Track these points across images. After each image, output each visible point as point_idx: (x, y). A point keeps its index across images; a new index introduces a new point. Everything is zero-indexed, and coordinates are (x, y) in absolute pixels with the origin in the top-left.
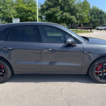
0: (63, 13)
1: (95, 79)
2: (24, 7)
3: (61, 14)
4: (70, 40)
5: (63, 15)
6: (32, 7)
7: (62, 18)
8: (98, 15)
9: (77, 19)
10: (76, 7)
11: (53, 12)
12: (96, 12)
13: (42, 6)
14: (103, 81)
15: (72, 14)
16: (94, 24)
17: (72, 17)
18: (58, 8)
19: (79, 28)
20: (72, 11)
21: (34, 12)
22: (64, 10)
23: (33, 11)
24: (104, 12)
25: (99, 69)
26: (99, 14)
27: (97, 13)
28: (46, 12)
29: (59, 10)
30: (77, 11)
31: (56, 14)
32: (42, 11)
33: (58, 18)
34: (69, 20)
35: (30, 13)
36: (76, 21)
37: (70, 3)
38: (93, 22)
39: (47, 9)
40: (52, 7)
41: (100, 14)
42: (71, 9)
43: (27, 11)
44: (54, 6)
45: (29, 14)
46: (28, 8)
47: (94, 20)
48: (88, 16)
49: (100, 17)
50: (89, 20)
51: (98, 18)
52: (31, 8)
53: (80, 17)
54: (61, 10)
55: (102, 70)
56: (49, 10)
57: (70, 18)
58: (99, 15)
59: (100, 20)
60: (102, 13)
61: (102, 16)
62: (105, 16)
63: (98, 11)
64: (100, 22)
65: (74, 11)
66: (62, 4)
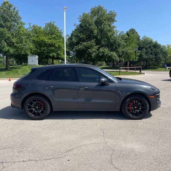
0: (99, 48)
1: (127, 115)
2: (45, 40)
3: (98, 50)
4: (103, 80)
5: (100, 51)
6: (56, 39)
7: (98, 55)
8: (152, 50)
9: (120, 56)
10: (118, 40)
11: (86, 47)
12: (148, 45)
13: (70, 39)
14: (135, 117)
15: (112, 50)
16: (146, 62)
17: (112, 53)
18: (93, 42)
19: (123, 69)
20: (112, 45)
21: (59, 46)
22: (100, 44)
23: (57, 45)
24: (160, 45)
25: (131, 106)
26: (152, 48)
27: (150, 47)
28: (77, 48)
29: (94, 44)
30: (119, 45)
31: (89, 50)
32: (71, 45)
33: (94, 55)
34: (108, 57)
35: (53, 48)
36: (118, 59)
37: (109, 36)
38: (144, 59)
39: (77, 43)
40: (84, 41)
42: (110, 42)
43: (49, 45)
44: (87, 39)
45: (52, 50)
46: (51, 40)
47: (146, 57)
48: (135, 52)
49: (155, 52)
50: (137, 57)
51: (151, 54)
52: (54, 41)
53: (123, 53)
54: (97, 44)
55: (134, 107)
56: (80, 45)
57: (109, 55)
58: (154, 49)
59: (154, 57)
60: (158, 46)
61: (158, 51)
62: (161, 51)
63: (152, 44)
64: (154, 59)
65: (115, 46)
66: (98, 36)
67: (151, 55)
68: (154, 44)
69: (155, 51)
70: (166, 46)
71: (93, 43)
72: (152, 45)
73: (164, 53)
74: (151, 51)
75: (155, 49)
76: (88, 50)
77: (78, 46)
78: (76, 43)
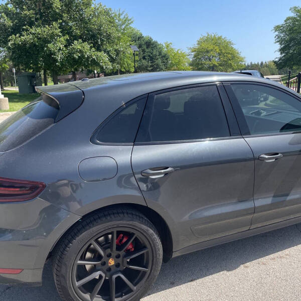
3: (66, 46)
5: (73, 49)
7: (68, 58)
8: (144, 51)
11: (40, 38)
17: (99, 54)
26: (145, 47)
28: (16, 39)
30: (108, 38)
31: (49, 45)
33: (59, 57)
34: (92, 62)
39: (17, 30)
40: (31, 24)
41: (147, 48)
49: (149, 56)
51: (144, 58)
57: (94, 57)
58: (147, 50)
59: (150, 64)
60: (153, 44)
61: (154, 53)
62: (160, 53)
63: (143, 41)
64: (150, 68)
65: (101, 39)
66: (64, 14)
67: (144, 61)
68: (147, 40)
69: (150, 54)
70: (164, 45)
71: (56, 29)
72: (143, 43)
73: (164, 56)
74: (143, 54)
75: (149, 49)
76: (47, 47)
77: (20, 37)
78: (12, 28)
